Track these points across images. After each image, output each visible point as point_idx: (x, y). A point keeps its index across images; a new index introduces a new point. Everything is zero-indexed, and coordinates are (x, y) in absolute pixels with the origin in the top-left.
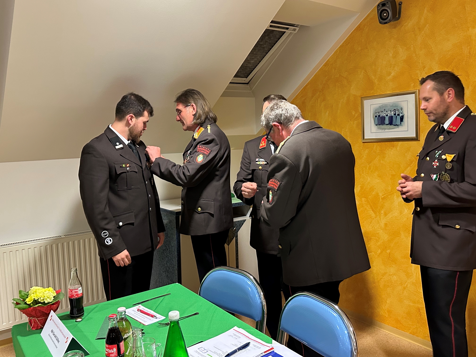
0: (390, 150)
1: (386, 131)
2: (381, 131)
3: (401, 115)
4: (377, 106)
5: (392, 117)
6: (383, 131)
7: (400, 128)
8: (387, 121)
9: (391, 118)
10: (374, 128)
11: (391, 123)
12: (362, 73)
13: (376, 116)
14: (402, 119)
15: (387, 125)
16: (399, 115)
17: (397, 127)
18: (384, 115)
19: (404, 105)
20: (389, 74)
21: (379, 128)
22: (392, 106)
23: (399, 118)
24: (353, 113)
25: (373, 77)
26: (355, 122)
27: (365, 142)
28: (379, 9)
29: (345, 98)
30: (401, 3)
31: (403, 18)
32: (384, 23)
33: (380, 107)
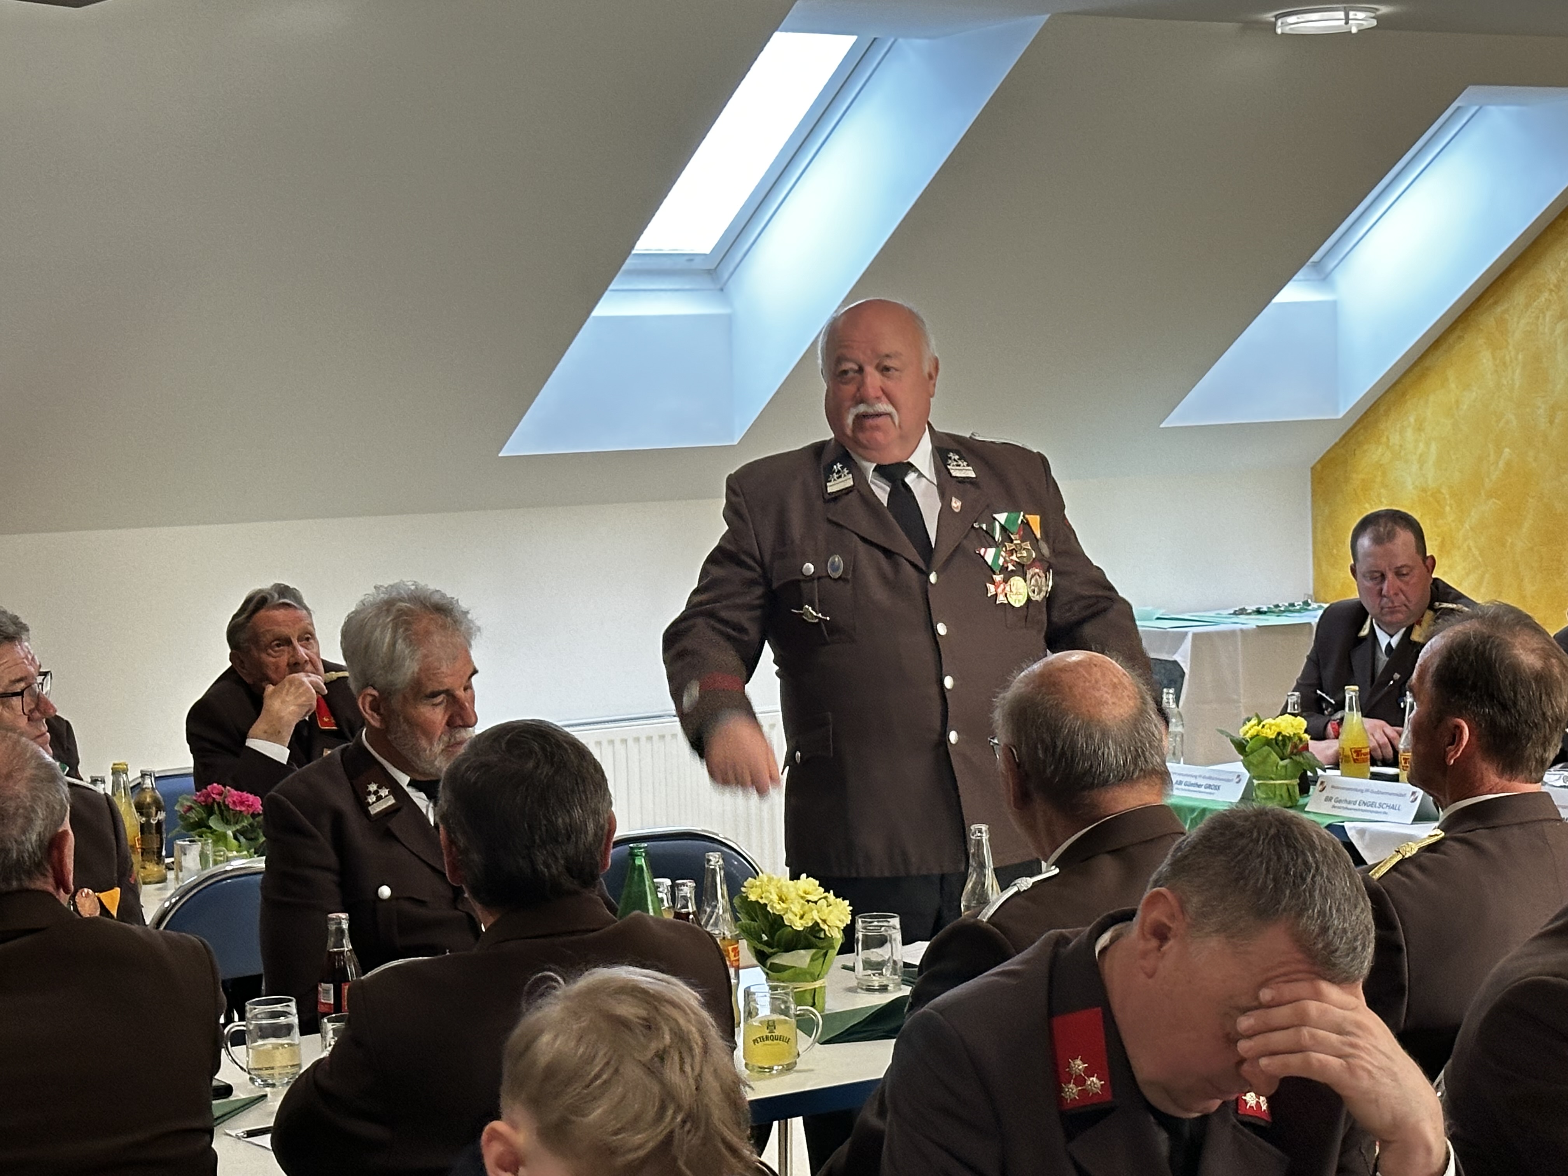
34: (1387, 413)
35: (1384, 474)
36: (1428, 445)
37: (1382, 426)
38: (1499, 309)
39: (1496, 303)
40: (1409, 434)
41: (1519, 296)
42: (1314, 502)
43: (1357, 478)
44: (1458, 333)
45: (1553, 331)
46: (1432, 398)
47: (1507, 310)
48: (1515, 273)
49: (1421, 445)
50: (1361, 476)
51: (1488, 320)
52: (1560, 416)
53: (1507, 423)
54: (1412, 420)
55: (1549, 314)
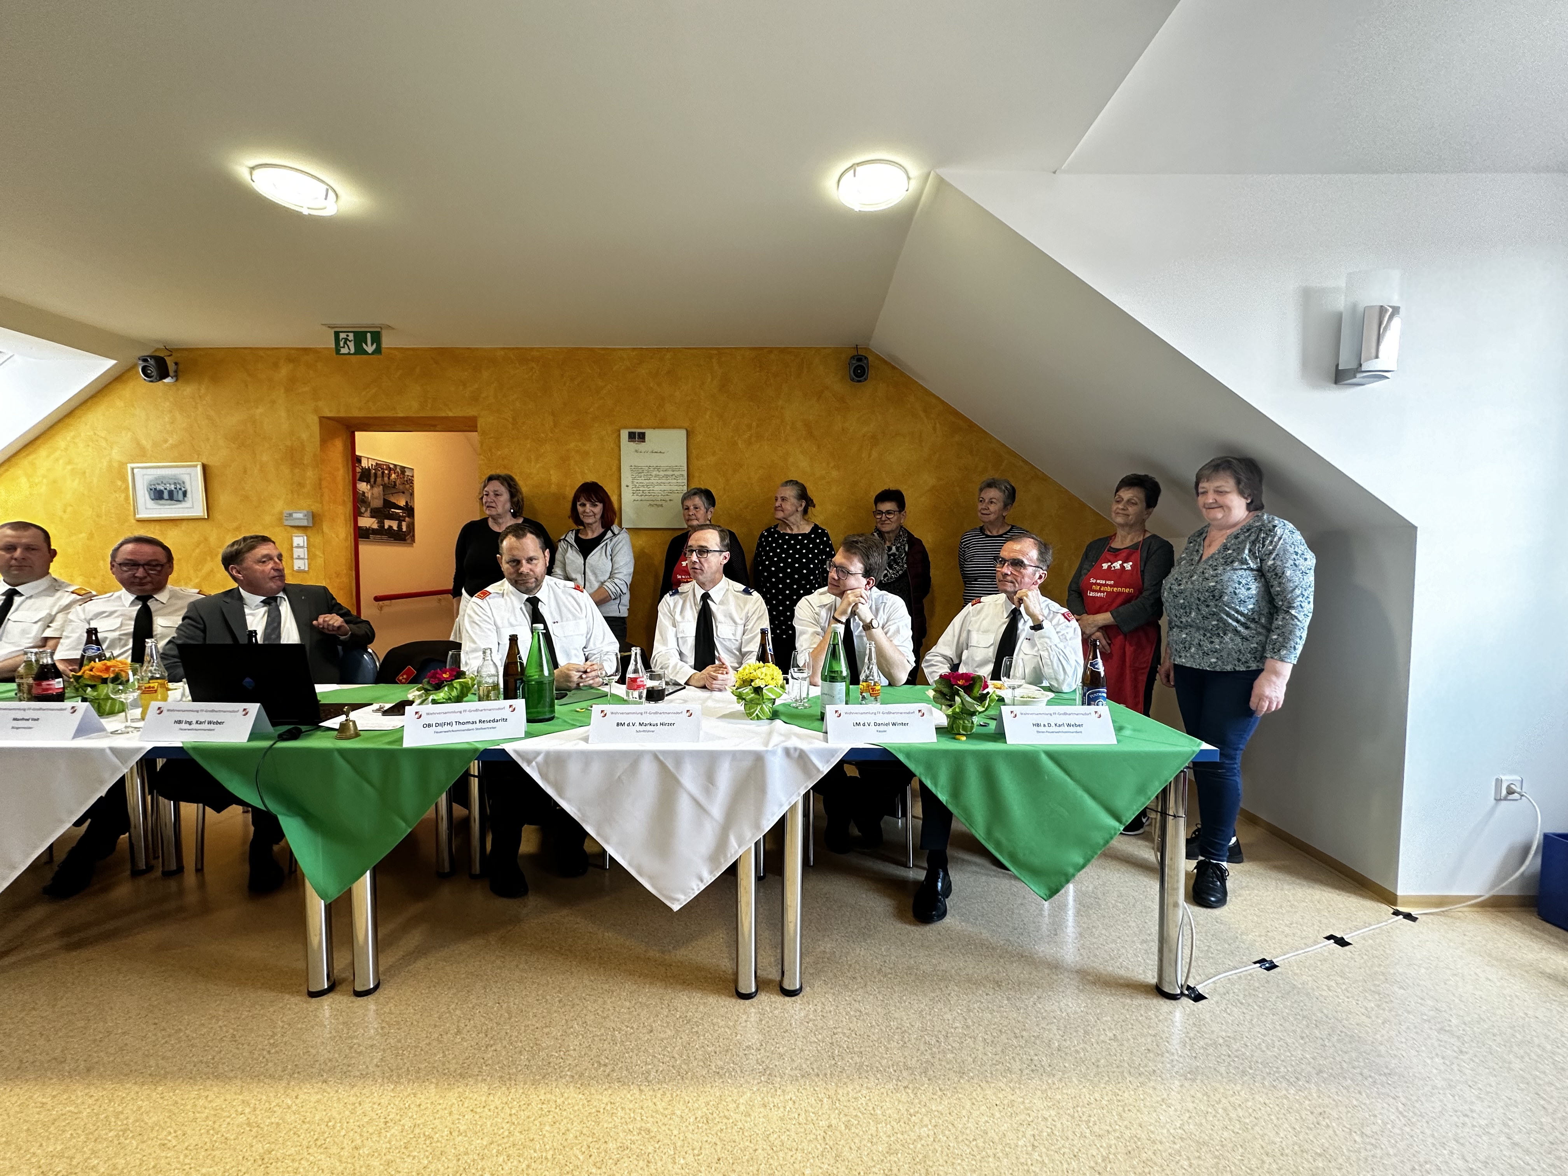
1: (166, 507)
2: (159, 507)
3: (183, 489)
4: (151, 477)
5: (172, 490)
6: (162, 507)
7: (183, 505)
8: (166, 495)
9: (171, 493)
10: (151, 504)
11: (171, 498)
12: (129, 435)
13: (151, 489)
14: (185, 494)
15: (166, 500)
16: (180, 489)
17: (178, 502)
18: (162, 488)
19: (186, 479)
20: (166, 441)
21: (156, 504)
22: (171, 479)
23: (180, 493)
24: (119, 484)
25: (144, 442)
26: (123, 495)
27: (138, 521)
28: (141, 364)
29: (105, 464)
30: (176, 364)
31: (180, 381)
32: (151, 381)
33: (156, 479)
38: (31, 458)
45: (64, 468)
47: (35, 459)
52: (69, 509)
53: (38, 510)
55: (61, 461)
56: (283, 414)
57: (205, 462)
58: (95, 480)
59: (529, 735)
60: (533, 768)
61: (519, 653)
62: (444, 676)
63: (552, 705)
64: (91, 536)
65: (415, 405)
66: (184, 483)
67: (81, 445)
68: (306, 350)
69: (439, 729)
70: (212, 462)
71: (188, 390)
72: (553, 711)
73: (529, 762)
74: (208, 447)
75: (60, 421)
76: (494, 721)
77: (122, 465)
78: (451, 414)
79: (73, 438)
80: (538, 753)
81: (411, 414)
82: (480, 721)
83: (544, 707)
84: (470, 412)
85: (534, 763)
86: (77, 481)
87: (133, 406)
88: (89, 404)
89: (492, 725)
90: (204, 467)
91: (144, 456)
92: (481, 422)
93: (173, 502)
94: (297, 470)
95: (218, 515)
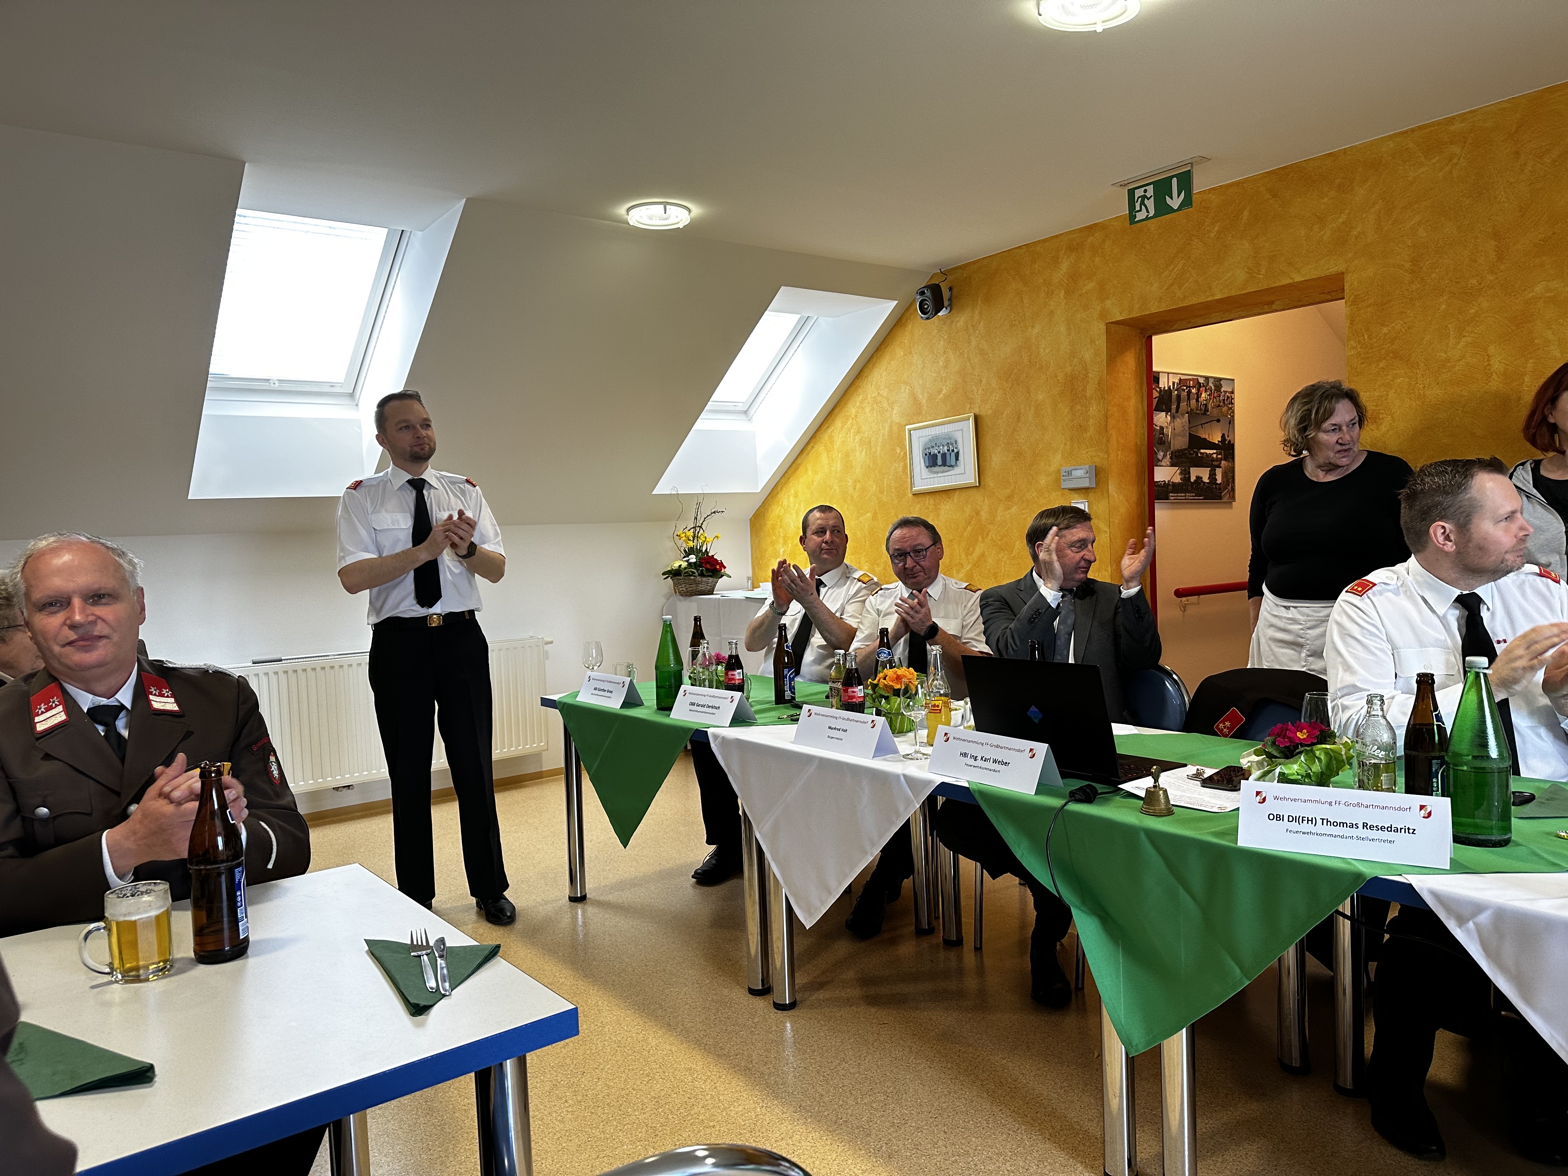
0: (946, 502)
1: (940, 475)
2: (933, 476)
3: (956, 451)
4: (927, 439)
5: (945, 454)
6: (936, 475)
7: (956, 471)
8: (939, 461)
9: (944, 456)
10: (925, 471)
11: (944, 464)
12: (907, 390)
13: (926, 455)
14: (957, 456)
15: (940, 466)
16: (953, 451)
17: (951, 468)
18: (936, 452)
19: (958, 436)
20: (940, 392)
21: (930, 471)
22: (945, 439)
23: (953, 454)
24: (898, 451)
25: (920, 396)
26: (901, 464)
27: (914, 495)
28: (919, 298)
29: (887, 429)
30: (951, 289)
31: (953, 312)
32: (928, 318)
33: (930, 441)
34: (781, 489)
35: (781, 520)
36: (800, 504)
37: (779, 496)
38: (830, 431)
39: (828, 427)
40: (792, 499)
41: (838, 423)
42: (751, 537)
43: (769, 524)
44: (812, 444)
45: (854, 439)
46: (801, 479)
47: (833, 432)
48: (836, 411)
49: (797, 505)
50: (771, 522)
51: (825, 437)
52: (858, 486)
53: (835, 490)
54: (792, 491)
55: (852, 431)
56: (1063, 328)
57: (977, 413)
58: (879, 449)
59: (1458, 867)
60: (1468, 932)
61: (1436, 708)
62: (1299, 734)
63: (1506, 817)
64: (874, 518)
65: (1241, 275)
66: (956, 442)
67: (867, 410)
68: (1091, 229)
69: (1294, 826)
70: (985, 411)
71: (962, 319)
72: (1508, 829)
73: (1461, 921)
74: (980, 391)
75: (852, 384)
76: (1390, 829)
77: (902, 427)
78: (1298, 278)
79: (861, 403)
80: (1478, 908)
81: (1233, 293)
82: (1365, 825)
83: (1488, 816)
84: (1331, 267)
85: (1471, 924)
86: (864, 453)
87: (911, 353)
88: (874, 360)
89: (1385, 835)
90: (977, 419)
91: (920, 413)
92: (1351, 282)
93: (946, 467)
94: (1078, 407)
95: (990, 482)
